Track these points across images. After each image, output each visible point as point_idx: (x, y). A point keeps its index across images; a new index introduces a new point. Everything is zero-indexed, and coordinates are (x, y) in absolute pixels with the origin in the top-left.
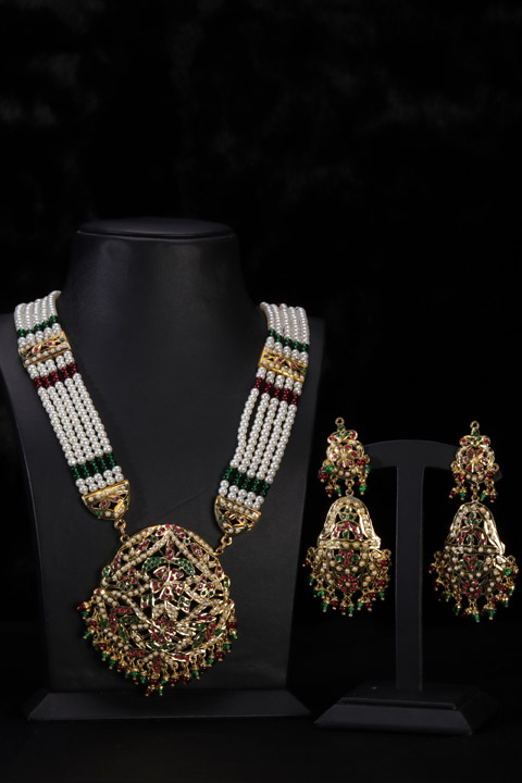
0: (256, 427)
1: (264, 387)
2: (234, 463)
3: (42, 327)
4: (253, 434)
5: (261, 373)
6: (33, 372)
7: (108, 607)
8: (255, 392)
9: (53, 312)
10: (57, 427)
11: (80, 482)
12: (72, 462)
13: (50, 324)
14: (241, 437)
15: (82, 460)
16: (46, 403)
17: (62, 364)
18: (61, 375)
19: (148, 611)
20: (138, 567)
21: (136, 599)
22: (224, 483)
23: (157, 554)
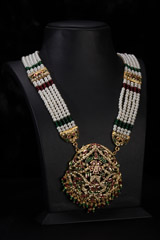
0: (125, 103)
1: (127, 87)
2: (118, 118)
3: (36, 66)
4: (125, 106)
5: (125, 81)
6: (35, 84)
7: (72, 178)
8: (123, 89)
9: (39, 60)
10: (48, 106)
11: (58, 128)
12: (55, 120)
13: (39, 64)
14: (120, 107)
15: (59, 119)
16: (42, 97)
17: (47, 80)
18: (47, 85)
19: (88, 179)
20: (84, 161)
21: (84, 174)
22: (115, 126)
23: (91, 156)
